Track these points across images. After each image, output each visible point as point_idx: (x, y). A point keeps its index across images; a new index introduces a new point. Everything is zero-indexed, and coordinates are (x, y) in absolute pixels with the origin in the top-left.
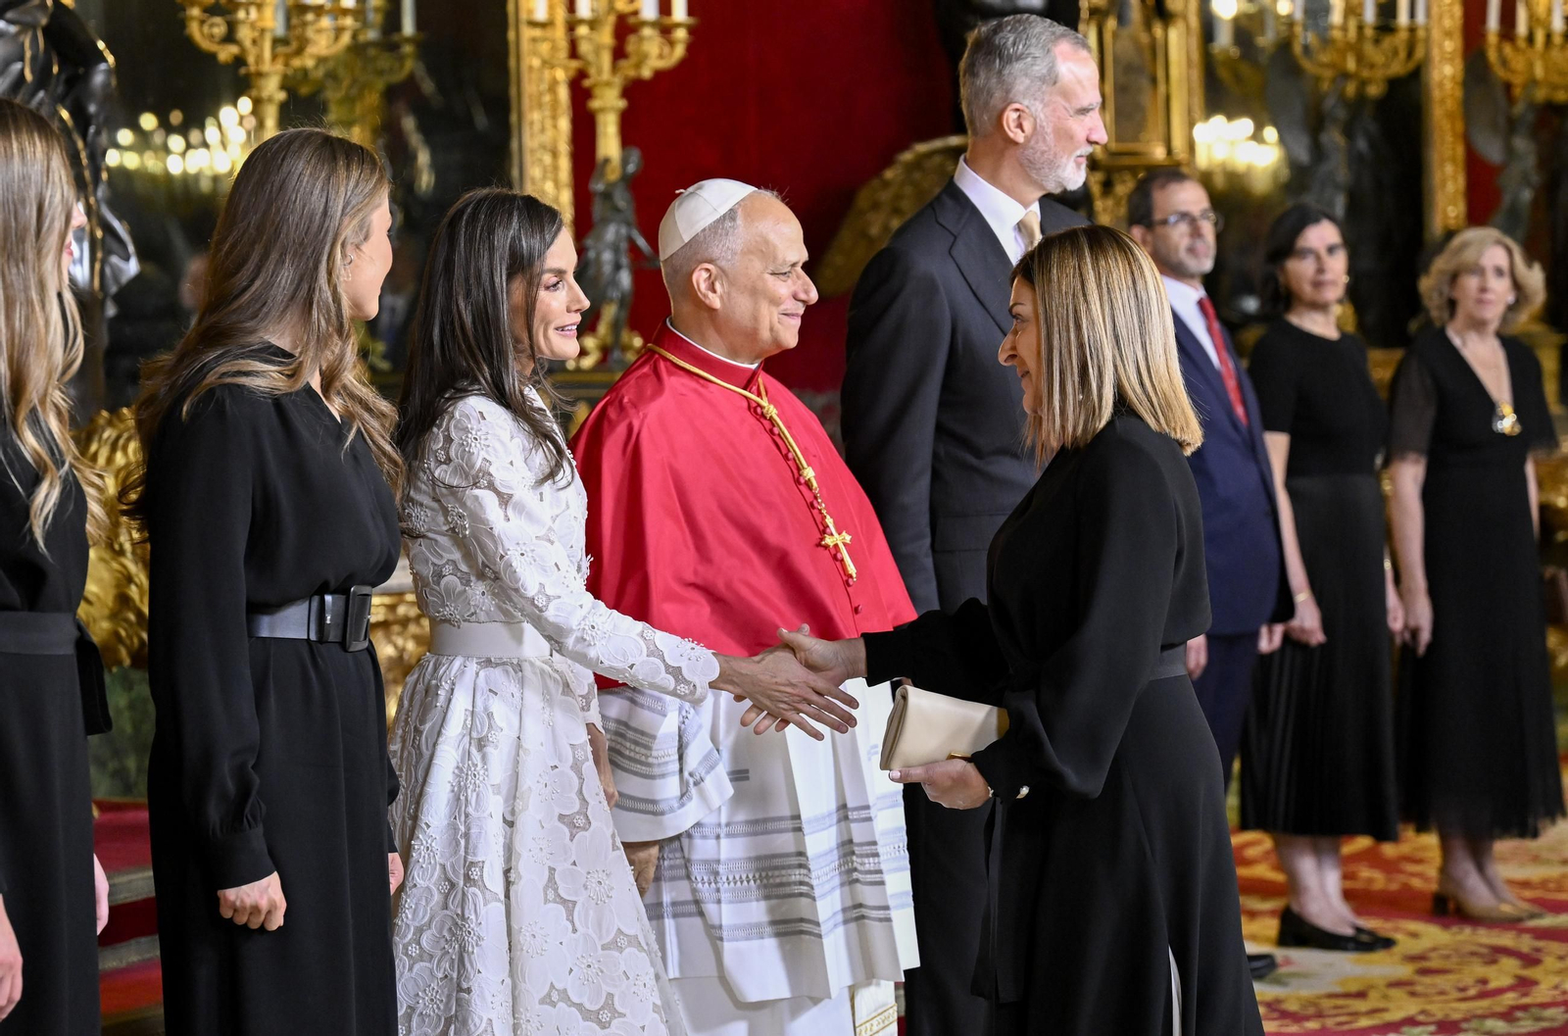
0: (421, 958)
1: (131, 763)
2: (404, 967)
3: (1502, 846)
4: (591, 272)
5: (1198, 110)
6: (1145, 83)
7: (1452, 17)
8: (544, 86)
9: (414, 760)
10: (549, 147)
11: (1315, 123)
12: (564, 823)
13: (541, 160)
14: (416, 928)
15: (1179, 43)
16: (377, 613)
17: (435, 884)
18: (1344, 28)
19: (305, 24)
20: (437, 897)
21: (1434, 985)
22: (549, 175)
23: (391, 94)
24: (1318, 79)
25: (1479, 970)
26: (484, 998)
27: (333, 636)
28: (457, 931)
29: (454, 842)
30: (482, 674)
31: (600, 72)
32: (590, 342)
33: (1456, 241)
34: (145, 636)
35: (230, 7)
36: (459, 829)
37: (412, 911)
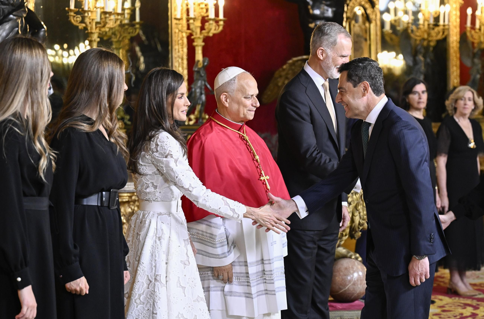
0: (140, 304)
2: (135, 306)
3: (468, 273)
4: (193, 95)
5: (379, 50)
6: (363, 40)
7: (456, 22)
8: (179, 39)
9: (137, 243)
10: (181, 57)
11: (414, 53)
12: (182, 263)
13: (178, 61)
14: (139, 294)
15: (374, 28)
16: (126, 199)
17: (145, 281)
18: (424, 25)
19: (106, 18)
20: (146, 285)
21: (447, 315)
22: (180, 65)
23: (132, 40)
24: (416, 40)
25: (460, 310)
26: (160, 315)
27: (105, 204)
28: (152, 296)
29: (151, 269)
30: (159, 217)
31: (196, 34)
32: (192, 117)
33: (457, 90)
35: (82, 12)
36: (153, 264)
37: (137, 289)
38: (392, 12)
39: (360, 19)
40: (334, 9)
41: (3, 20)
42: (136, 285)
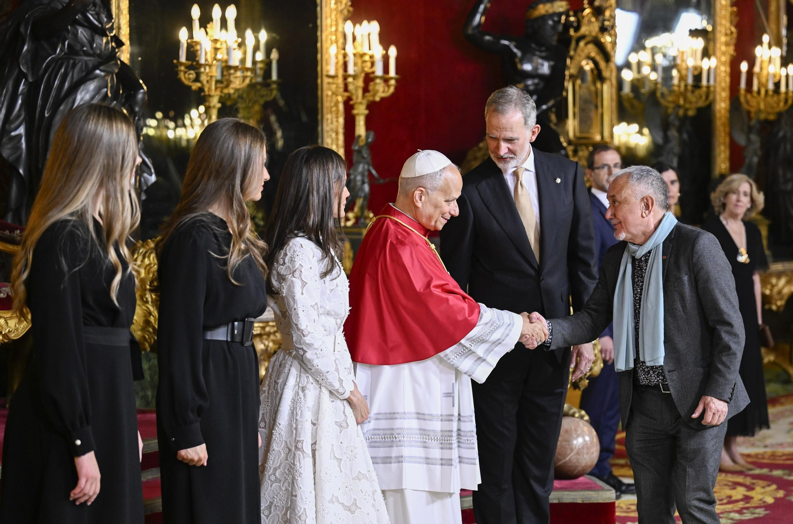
0: (276, 481)
1: (149, 393)
2: (268, 485)
4: (352, 184)
5: (615, 121)
6: (592, 108)
7: (725, 82)
8: (333, 104)
9: (275, 395)
10: (334, 130)
11: (665, 126)
12: (337, 425)
13: (331, 136)
14: (274, 468)
15: (608, 90)
16: (257, 330)
17: (282, 449)
18: (679, 86)
19: (230, 74)
20: (283, 455)
22: (334, 142)
23: (266, 106)
24: (667, 108)
25: (728, 492)
26: (302, 498)
27: (238, 339)
28: (291, 471)
29: (291, 432)
31: (357, 98)
32: (350, 215)
33: (727, 179)
34: (156, 338)
35: (197, 66)
36: (293, 426)
37: (272, 461)
38: (635, 67)
39: (589, 77)
40: (552, 63)
41: (86, 77)
42: (271, 454)
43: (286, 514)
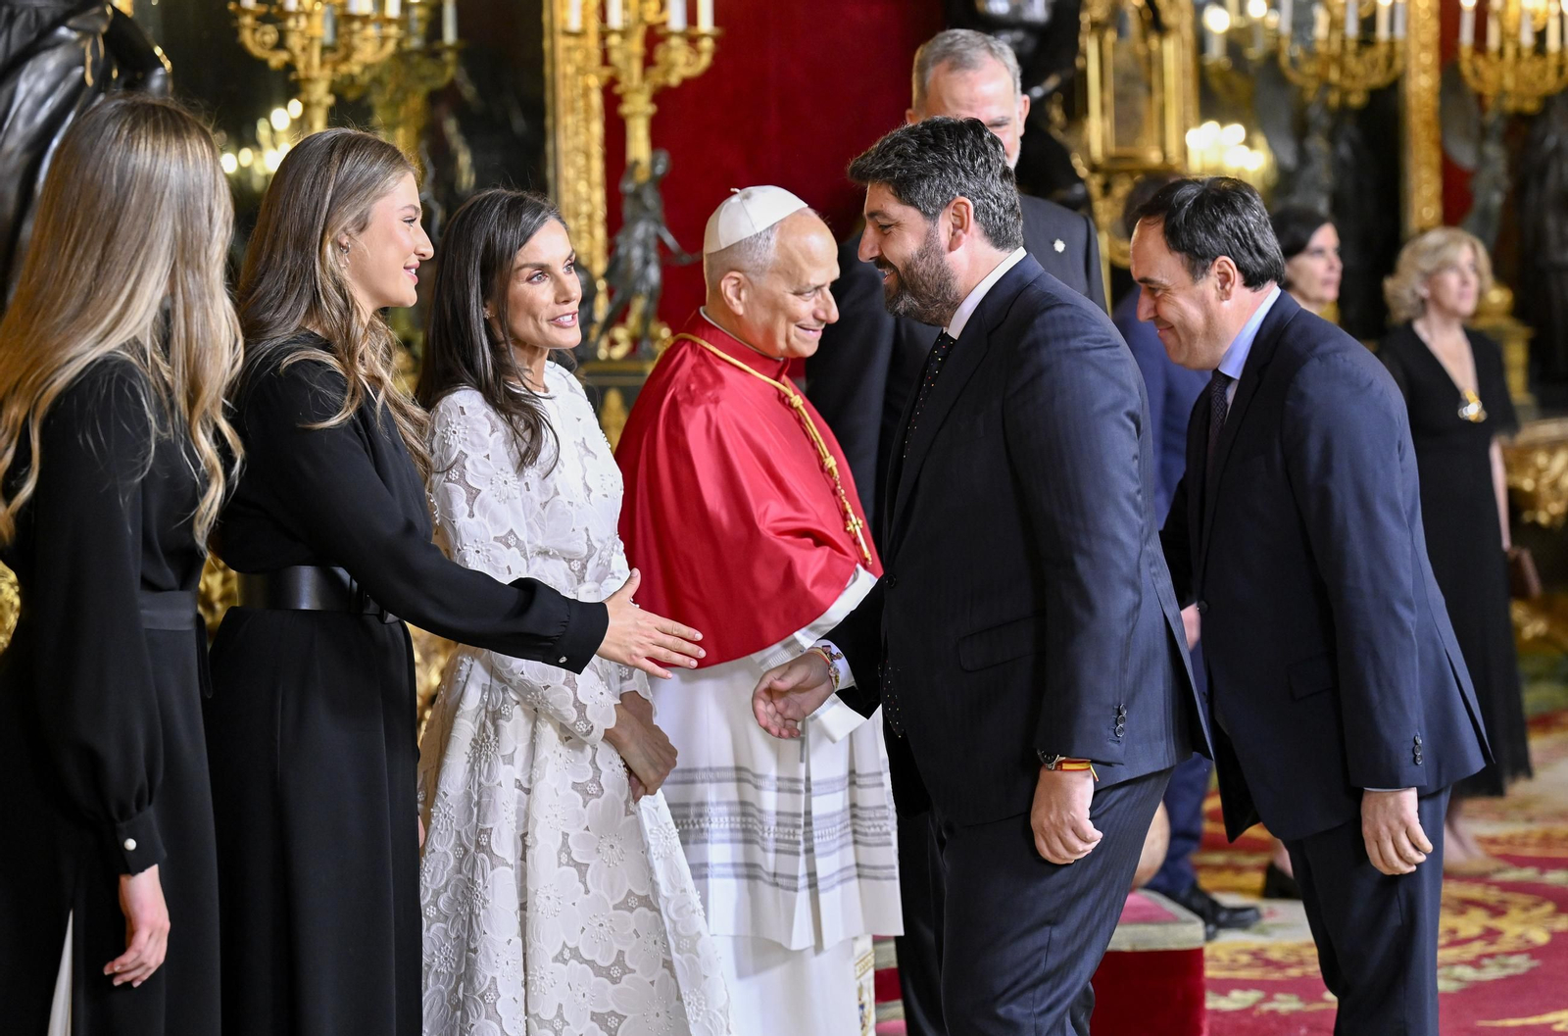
0: (436, 920)
4: (618, 268)
5: (1190, 120)
6: (1141, 91)
7: (1429, 31)
8: (578, 92)
10: (582, 149)
11: (1301, 130)
12: (578, 790)
13: (575, 162)
14: (434, 891)
15: (1173, 54)
17: (451, 849)
18: (1328, 41)
19: (351, 33)
20: (452, 862)
22: (582, 175)
23: (434, 98)
24: (1303, 90)
25: (1453, 921)
26: (489, 958)
27: (372, 608)
28: (467, 894)
29: (468, 810)
31: (630, 78)
35: (281, 16)
36: (473, 798)
37: (430, 874)
39: (1133, 25)
41: (39, 42)
42: (427, 861)
43: (456, 990)
